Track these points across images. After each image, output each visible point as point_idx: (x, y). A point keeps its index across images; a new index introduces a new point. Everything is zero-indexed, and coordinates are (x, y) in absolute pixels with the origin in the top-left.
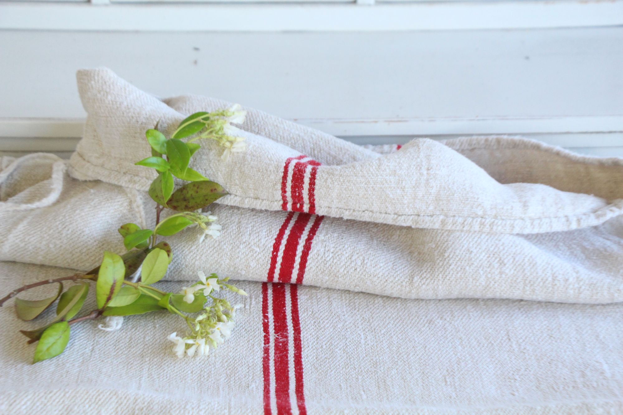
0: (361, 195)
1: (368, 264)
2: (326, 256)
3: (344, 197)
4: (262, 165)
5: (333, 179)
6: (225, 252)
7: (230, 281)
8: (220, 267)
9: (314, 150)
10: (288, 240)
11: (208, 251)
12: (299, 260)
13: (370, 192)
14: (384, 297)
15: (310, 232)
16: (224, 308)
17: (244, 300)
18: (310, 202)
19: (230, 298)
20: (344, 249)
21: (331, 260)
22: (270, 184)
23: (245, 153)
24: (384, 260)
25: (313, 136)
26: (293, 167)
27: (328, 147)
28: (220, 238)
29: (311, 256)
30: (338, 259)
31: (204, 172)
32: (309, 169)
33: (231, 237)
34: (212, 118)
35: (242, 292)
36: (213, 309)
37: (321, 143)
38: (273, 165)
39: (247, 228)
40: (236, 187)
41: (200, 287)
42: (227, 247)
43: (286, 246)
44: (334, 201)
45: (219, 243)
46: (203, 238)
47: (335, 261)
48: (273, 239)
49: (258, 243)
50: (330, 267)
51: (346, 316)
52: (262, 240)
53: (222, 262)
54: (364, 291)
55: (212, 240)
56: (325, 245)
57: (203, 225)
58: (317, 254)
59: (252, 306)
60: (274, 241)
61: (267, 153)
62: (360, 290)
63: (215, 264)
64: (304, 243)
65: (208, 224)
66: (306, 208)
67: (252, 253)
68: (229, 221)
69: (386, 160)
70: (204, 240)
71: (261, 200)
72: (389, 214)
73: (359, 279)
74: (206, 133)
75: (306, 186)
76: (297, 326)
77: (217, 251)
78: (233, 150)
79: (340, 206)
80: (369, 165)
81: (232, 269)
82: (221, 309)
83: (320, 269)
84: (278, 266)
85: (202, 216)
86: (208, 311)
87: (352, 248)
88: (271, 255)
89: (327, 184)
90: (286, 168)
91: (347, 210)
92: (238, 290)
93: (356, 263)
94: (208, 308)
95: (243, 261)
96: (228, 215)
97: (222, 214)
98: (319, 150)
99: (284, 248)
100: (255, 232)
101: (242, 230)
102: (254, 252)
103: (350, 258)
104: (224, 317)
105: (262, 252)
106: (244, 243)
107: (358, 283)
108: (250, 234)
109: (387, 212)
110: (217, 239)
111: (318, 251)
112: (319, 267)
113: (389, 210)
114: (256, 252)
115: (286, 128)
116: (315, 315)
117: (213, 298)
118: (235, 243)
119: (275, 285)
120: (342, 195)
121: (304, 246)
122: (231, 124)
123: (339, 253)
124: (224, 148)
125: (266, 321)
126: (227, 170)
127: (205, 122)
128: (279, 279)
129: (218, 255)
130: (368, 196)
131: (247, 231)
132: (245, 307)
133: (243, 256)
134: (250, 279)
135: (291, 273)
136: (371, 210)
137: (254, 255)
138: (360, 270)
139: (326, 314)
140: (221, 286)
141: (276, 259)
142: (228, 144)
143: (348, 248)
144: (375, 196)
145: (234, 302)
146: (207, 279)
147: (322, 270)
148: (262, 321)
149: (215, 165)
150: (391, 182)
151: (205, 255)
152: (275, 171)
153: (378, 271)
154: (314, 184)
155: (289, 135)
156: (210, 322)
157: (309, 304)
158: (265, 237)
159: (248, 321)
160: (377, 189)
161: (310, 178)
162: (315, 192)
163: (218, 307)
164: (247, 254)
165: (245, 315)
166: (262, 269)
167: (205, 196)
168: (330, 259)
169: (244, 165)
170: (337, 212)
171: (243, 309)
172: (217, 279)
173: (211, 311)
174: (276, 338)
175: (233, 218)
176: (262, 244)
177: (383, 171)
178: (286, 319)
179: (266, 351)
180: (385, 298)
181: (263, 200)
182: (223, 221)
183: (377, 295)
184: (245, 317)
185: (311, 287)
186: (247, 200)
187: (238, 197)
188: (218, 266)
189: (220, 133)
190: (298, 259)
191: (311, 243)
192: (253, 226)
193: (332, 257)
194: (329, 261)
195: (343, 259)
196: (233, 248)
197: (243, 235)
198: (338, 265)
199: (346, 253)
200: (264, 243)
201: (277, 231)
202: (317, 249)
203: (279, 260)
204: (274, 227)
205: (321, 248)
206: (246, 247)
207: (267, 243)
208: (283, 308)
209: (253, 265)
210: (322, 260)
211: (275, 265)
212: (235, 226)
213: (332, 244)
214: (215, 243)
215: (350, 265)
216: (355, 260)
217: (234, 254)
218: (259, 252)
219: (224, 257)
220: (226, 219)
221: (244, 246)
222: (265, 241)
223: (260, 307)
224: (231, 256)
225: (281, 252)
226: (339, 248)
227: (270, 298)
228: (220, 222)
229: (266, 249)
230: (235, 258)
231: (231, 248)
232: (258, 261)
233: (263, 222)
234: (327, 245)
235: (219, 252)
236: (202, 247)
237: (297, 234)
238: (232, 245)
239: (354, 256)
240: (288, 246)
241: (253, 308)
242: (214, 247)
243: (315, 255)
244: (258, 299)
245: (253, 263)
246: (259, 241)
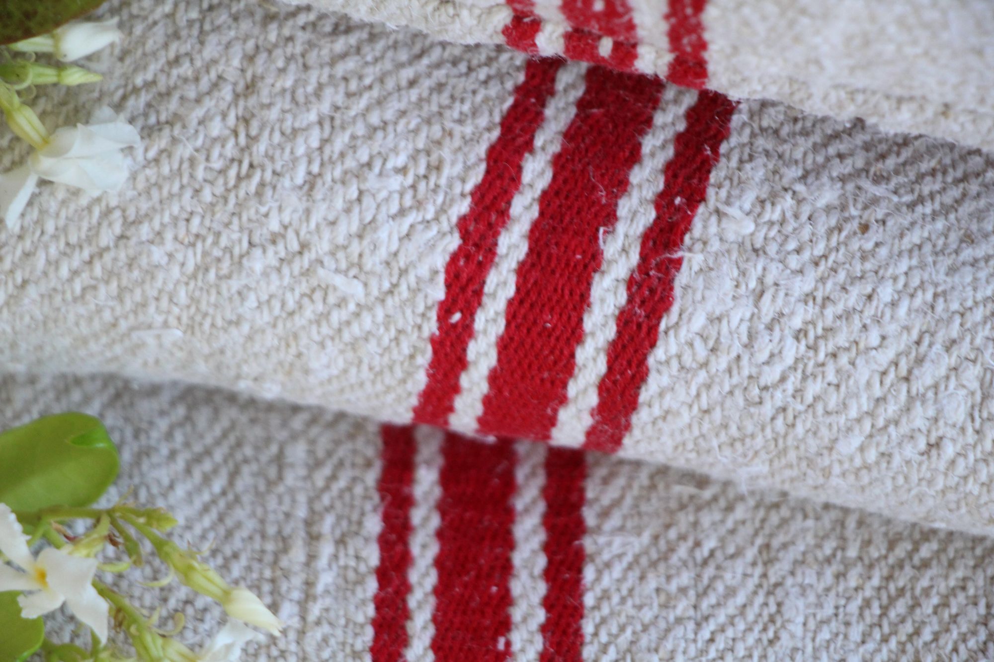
2: (763, 356)
8: (132, 352)
10: (535, 236)
11: (57, 264)
12: (601, 367)
20: (870, 311)
21: (790, 386)
29: (673, 349)
30: (831, 377)
33: (197, 192)
39: (295, 131)
42: (170, 256)
43: (523, 271)
44: (828, 63)
45: (126, 223)
46: (27, 185)
47: (813, 388)
48: (445, 226)
50: (780, 421)
52: (383, 234)
56: (761, 280)
57: (29, 121)
58: (705, 339)
59: (315, 611)
60: (454, 242)
63: (104, 340)
64: (635, 258)
66: (652, 64)
67: (320, 307)
68: (185, 69)
73: (952, 495)
77: (110, 275)
81: (203, 367)
83: (726, 426)
84: (475, 383)
87: (918, 301)
88: (431, 327)
91: (900, 101)
93: (940, 410)
95: (270, 339)
96: (182, 19)
99: (510, 291)
100: (338, 173)
101: (261, 148)
102: (332, 299)
103: (903, 372)
105: (382, 301)
106: (274, 239)
110: (113, 202)
111: (716, 319)
112: (717, 415)
114: (342, 303)
118: (218, 235)
121: (631, 283)
123: (841, 339)
129: (120, 298)
131: (295, 161)
133: (266, 317)
137: (335, 318)
138: (963, 453)
141: (464, 350)
143: (894, 304)
147: (733, 430)
151: (43, 287)
158: (402, 212)
164: (291, 304)
168: (783, 379)
175: (211, 50)
176: (383, 253)
182: (153, 68)
190: (591, 361)
191: (678, 263)
192: (332, 124)
193: (797, 360)
194: (775, 386)
195: (863, 381)
196: (207, 270)
197: (269, 192)
198: (828, 413)
199: (883, 338)
200: (394, 247)
201: (472, 159)
202: (709, 306)
203: (478, 354)
204: (458, 129)
205: (731, 304)
206: (286, 270)
207: (411, 250)
208: (495, 641)
209: (328, 366)
210: (735, 380)
211: (457, 377)
212: (224, 116)
213: (801, 272)
214: (99, 224)
215: (904, 420)
216: (930, 394)
217: (213, 299)
218: (363, 301)
219: (152, 309)
220: (172, 55)
221: (275, 263)
222: (401, 239)
223: (360, 618)
224: (193, 310)
225: (491, 314)
226: (840, 308)
227: (424, 546)
228: (136, 70)
229: (403, 287)
230: (219, 322)
231: (197, 268)
232: (354, 350)
233: (390, 84)
234: (769, 280)
235: (124, 282)
236: (20, 237)
237: (594, 188)
238: (199, 245)
239: (927, 365)
240: (535, 274)
241: (318, 623)
242: (94, 249)
243: (698, 344)
244: (351, 551)
245: (324, 360)
246: (360, 237)
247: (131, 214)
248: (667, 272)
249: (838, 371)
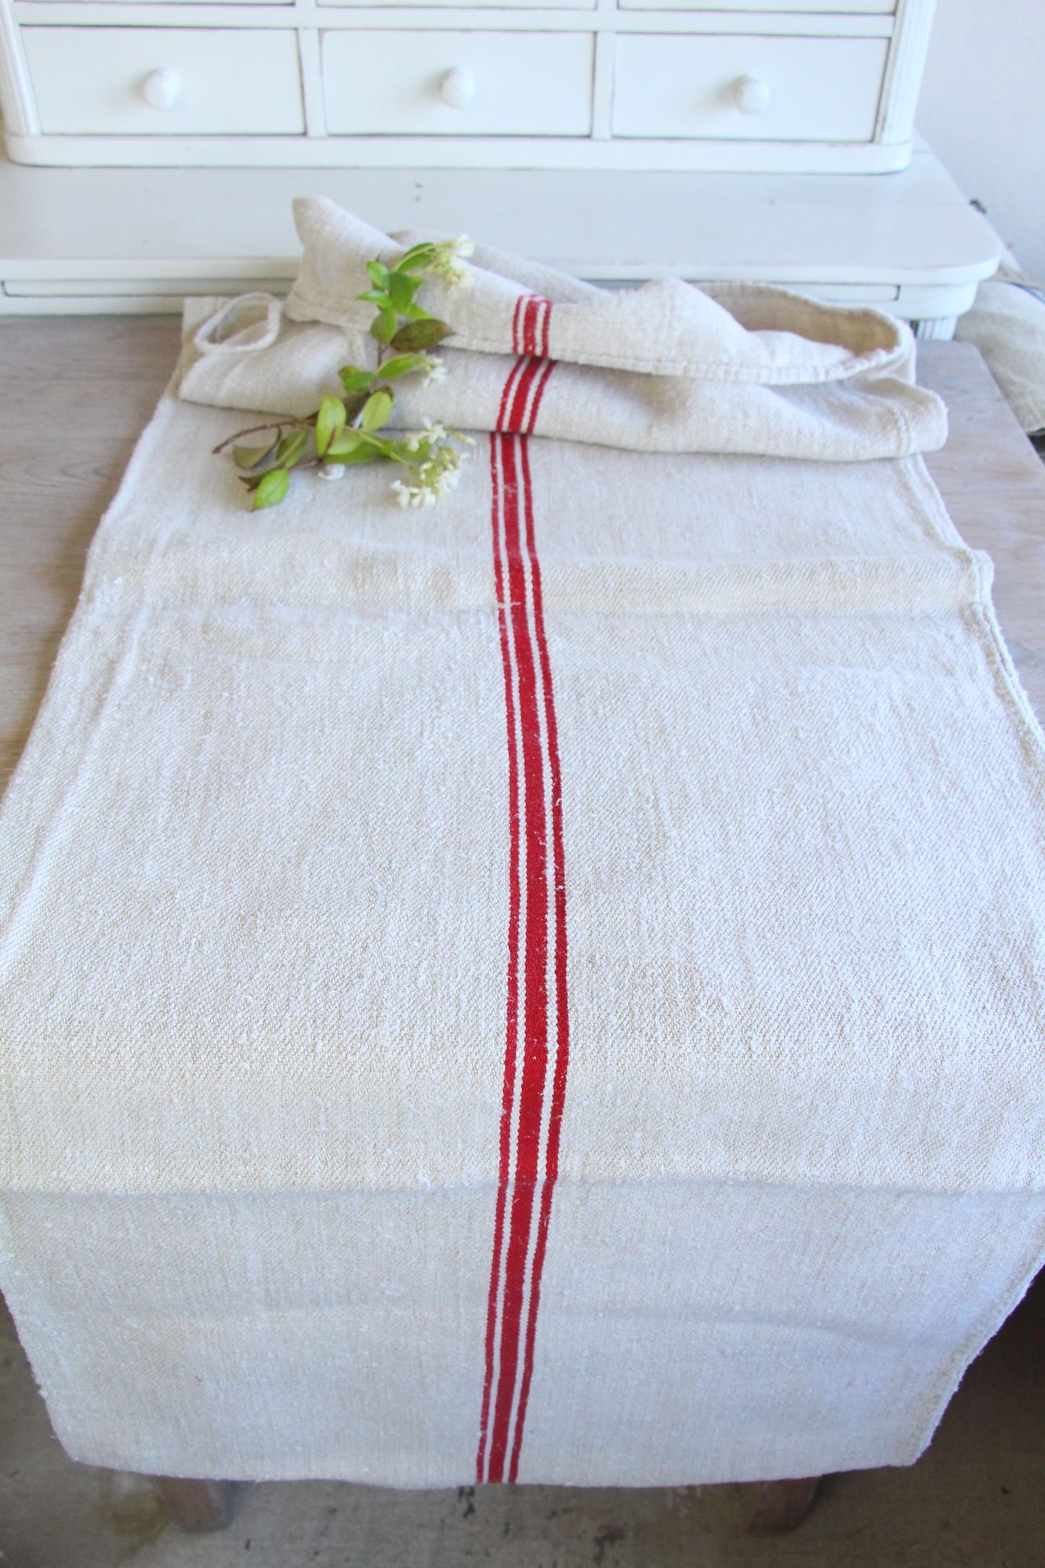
0: (598, 337)
1: (604, 413)
2: (559, 403)
3: (580, 339)
4: (492, 302)
5: (569, 319)
6: (451, 398)
7: (456, 429)
8: (446, 412)
9: (548, 287)
10: (518, 385)
11: (432, 396)
12: (531, 406)
13: (608, 334)
14: (619, 449)
15: (542, 377)
16: (450, 457)
17: (470, 449)
18: (543, 344)
19: (456, 446)
20: (578, 396)
22: (500, 323)
23: (473, 289)
24: (621, 409)
25: (546, 274)
26: (525, 305)
27: (562, 285)
28: (445, 382)
29: (543, 402)
30: (571, 407)
31: (429, 309)
32: (542, 307)
33: (457, 381)
34: (438, 250)
35: (469, 442)
36: (438, 458)
37: (554, 281)
38: (504, 302)
39: (475, 372)
40: (463, 326)
41: (424, 434)
42: (453, 392)
43: (516, 391)
44: (569, 343)
45: (445, 387)
46: (427, 382)
47: (568, 409)
48: (502, 383)
49: (486, 388)
50: (563, 416)
51: (579, 468)
52: (491, 385)
53: (448, 407)
54: (598, 442)
55: (437, 384)
56: (558, 393)
57: (428, 368)
58: (549, 400)
59: (479, 455)
60: (504, 387)
61: (497, 290)
62: (594, 441)
63: (441, 410)
64: (536, 388)
65: (433, 367)
66: (538, 351)
67: (479, 399)
68: (455, 364)
70: (428, 385)
71: (489, 342)
72: (627, 359)
73: (593, 429)
74: (431, 266)
75: (539, 325)
76: (527, 479)
77: (442, 396)
78: (462, 286)
79: (575, 349)
81: (458, 416)
82: (448, 457)
84: (507, 413)
86: (433, 460)
87: (586, 395)
88: (500, 401)
89: (562, 323)
90: (518, 306)
91: (582, 353)
92: (466, 440)
93: (591, 412)
94: (433, 457)
95: (470, 407)
96: (454, 358)
97: (447, 356)
98: (553, 287)
99: (514, 394)
100: (482, 377)
101: (469, 374)
102: (482, 398)
103: (584, 405)
104: (450, 466)
105: (491, 397)
106: (471, 388)
107: (592, 433)
108: (478, 379)
109: (626, 357)
110: (443, 384)
112: (552, 414)
113: (628, 355)
114: (484, 398)
115: (517, 264)
116: (546, 468)
117: (438, 446)
118: (461, 388)
119: (503, 435)
120: (578, 337)
121: (535, 392)
122: (459, 257)
123: (573, 400)
124: (449, 284)
125: (494, 472)
126: (454, 307)
127: (430, 254)
128: (508, 428)
129: (444, 401)
130: (606, 338)
131: (475, 376)
132: (471, 456)
133: (470, 403)
134: (477, 428)
135: (521, 421)
136: (608, 354)
137: (482, 401)
138: (595, 419)
139: (558, 466)
140: (447, 433)
141: (506, 405)
142: (455, 279)
143: (582, 395)
144: (613, 339)
145: (460, 451)
146: (433, 426)
147: (554, 418)
148: (490, 472)
149: (440, 302)
150: (631, 323)
151: (430, 400)
152: (506, 309)
153: (614, 421)
154: (548, 323)
155: (521, 271)
156: (436, 471)
157: (540, 456)
158: (494, 382)
159: (475, 472)
160: (615, 331)
161: (543, 317)
162: (549, 332)
163: (443, 455)
165: (473, 464)
166: (490, 416)
167: (429, 336)
168: (563, 407)
169: (472, 303)
170: (571, 356)
171: (470, 459)
172: (442, 426)
173: (436, 460)
174: (506, 489)
175: (459, 361)
176: (491, 388)
177: (622, 311)
178: (515, 470)
179: (495, 502)
180: (619, 451)
181: (492, 342)
182: (449, 365)
183: (612, 447)
184: (472, 467)
185: (543, 437)
186: (475, 341)
187: (464, 338)
188: (443, 412)
189: (446, 266)
190: (529, 406)
191: (544, 388)
192: (481, 371)
193: (565, 404)
195: (577, 407)
197: (470, 380)
198: (571, 413)
199: (581, 400)
201: (506, 374)
202: (549, 394)
203: (508, 406)
204: (504, 371)
205: (552, 397)
206: (474, 393)
207: (496, 387)
208: (512, 460)
209: (480, 412)
210: (554, 407)
211: (504, 411)
212: (462, 370)
213: (565, 390)
214: (440, 388)
215: (585, 414)
216: (589, 409)
217: (460, 399)
218: (487, 398)
219: (449, 403)
220: (452, 362)
221: (472, 392)
222: (494, 387)
223: (487, 457)
224: (457, 402)
225: (510, 398)
226: (573, 395)
227: (498, 448)
228: (446, 366)
229: (495, 394)
230: (462, 404)
231: (458, 394)
232: (486, 407)
233: (492, 365)
235: (445, 398)
236: (426, 392)
237: (528, 378)
238: (458, 390)
239: (588, 404)
240: (518, 391)
241: (480, 457)
242: (439, 393)
244: (485, 449)
246: (487, 386)
247: (446, 385)
248: (542, 389)
249: (573, 406)
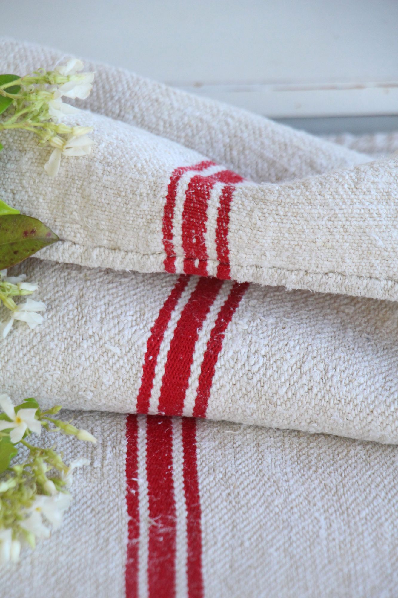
0: (319, 243)
1: (335, 380)
2: (252, 363)
3: (286, 246)
4: (125, 182)
5: (265, 211)
6: (52, 355)
7: (63, 411)
8: (43, 384)
9: (231, 150)
10: (176, 332)
11: (19, 353)
12: (199, 371)
13: (337, 237)
14: (369, 443)
15: (220, 315)
16: (51, 468)
17: (90, 449)
18: (220, 257)
19: (62, 446)
20: (287, 348)
21: (262, 371)
22: (140, 220)
23: (92, 159)
24: (368, 370)
25: (230, 120)
26: (186, 188)
27: (259, 143)
28: (42, 327)
29: (223, 363)
30: (275, 368)
31: (11, 195)
32: (218, 189)
33: (65, 325)
34: (26, 89)
35: (85, 435)
36: (29, 469)
37: (245, 135)
38: (147, 183)
39: (96, 307)
40: (75, 226)
41: (3, 425)
42: (56, 346)
43: (172, 342)
44: (268, 254)
45: (41, 337)
46: (9, 327)
47: (269, 373)
48: (146, 330)
49: (117, 338)
50: (259, 385)
51: (292, 482)
52: (126, 332)
53: (47, 375)
54: (327, 431)
55: (28, 331)
56: (250, 341)
57: (10, 303)
58: (233, 359)
59: (106, 462)
60: (150, 334)
61: (135, 158)
62: (320, 430)
63: (34, 380)
64: (209, 336)
65: (19, 299)
66: (212, 269)
67: (106, 358)
68: (60, 293)
69: (370, 172)
70: (11, 332)
71: (123, 253)
72: (377, 279)
73: (317, 408)
74: (14, 118)
75: (211, 224)
76: (194, 503)
77: (36, 354)
78: (68, 153)
79: (279, 264)
80: (337, 181)
81: (67, 389)
82: (45, 468)
83: (241, 390)
84: (158, 382)
85: (7, 284)
86: (18, 474)
87: (302, 346)
88: (143, 362)
89: (253, 221)
90: (172, 188)
91: (292, 271)
92: (78, 432)
93: (311, 377)
94: (18, 468)
96: (59, 282)
97: (47, 279)
98: (241, 149)
99: (168, 348)
100: (111, 316)
101: (86, 311)
102: (110, 355)
103: (298, 366)
104: (50, 485)
105: (126, 355)
106: (90, 337)
107: (315, 416)
108: (102, 320)
109: (373, 276)
110: (37, 331)
111: (236, 353)
112: (238, 385)
113: (377, 272)
114: (113, 356)
115: (176, 105)
116: (230, 481)
117: (29, 447)
118: (72, 337)
119: (151, 419)
120: (282, 242)
121: (208, 343)
122: (65, 99)
123: (278, 357)
124: (49, 149)
125: (133, 492)
126: (57, 192)
127: (11, 96)
128: (160, 408)
129: (40, 362)
130: (334, 244)
131: (97, 314)
132: (92, 464)
133: (88, 364)
134: (103, 409)
135: (183, 396)
136: (340, 271)
137: (111, 362)
138: (320, 391)
139: (252, 478)
140: (44, 422)
141: (154, 369)
142: (57, 141)
143: (294, 347)
144: (348, 244)
145: (70, 455)
146: (16, 410)
147: (244, 390)
148: (126, 493)
149: (32, 183)
150: (379, 215)
151: (14, 361)
152: (151, 195)
153: (354, 393)
154: (227, 220)
155: (182, 119)
156: (22, 495)
157: (218, 459)
158: (132, 326)
159: (97, 492)
160: (351, 230)
161: (218, 209)
162: (230, 237)
163: (38, 465)
164: (96, 358)
165: (93, 479)
166: (126, 388)
167: (12, 244)
168: (259, 370)
169: (90, 183)
170: (273, 276)
171: (89, 468)
172: (35, 410)
173: (24, 473)
174: (153, 526)
175: (68, 289)
176: (126, 339)
177: (364, 193)
178: (172, 488)
179: (133, 552)
180: (369, 447)
181: (127, 252)
182: (49, 294)
183: (354, 441)
184: (92, 485)
185: (223, 423)
186: (96, 251)
187: (77, 246)
188: (38, 383)
189: (42, 118)
190: (196, 370)
191: (223, 337)
192: (108, 304)
193: (263, 364)
194: (257, 372)
195: (285, 369)
196: (69, 349)
197: (88, 323)
198: (274, 380)
199: (292, 356)
200: (130, 337)
201: (154, 312)
202: (234, 348)
203: (159, 371)
204: (150, 305)
205: (241, 347)
206: (94, 347)
207: (136, 336)
208: (167, 466)
209: (108, 381)
210: (243, 372)
211: (152, 381)
212: (73, 304)
213: (264, 338)
214: (33, 338)
215: (300, 381)
216: (308, 372)
217: (70, 358)
218: (120, 355)
219: (50, 365)
220: (56, 291)
221: (91, 345)
222: (132, 335)
223: (121, 464)
224: (64, 364)
225: (162, 356)
226: (277, 348)
227: (142, 447)
228: (44, 296)
229: (133, 349)
230: (73, 368)
231: (65, 349)
232: (117, 373)
233: (127, 295)
234: (253, 341)
235: (41, 356)
236: (7, 346)
237: (195, 318)
238: (66, 341)
239: (306, 363)
240: (176, 343)
241: (108, 465)
242: (31, 346)
243: (231, 360)
244: (117, 449)
245: (108, 378)
246: (119, 334)
247: (43, 333)
248: (220, 339)
249: (277, 367)
